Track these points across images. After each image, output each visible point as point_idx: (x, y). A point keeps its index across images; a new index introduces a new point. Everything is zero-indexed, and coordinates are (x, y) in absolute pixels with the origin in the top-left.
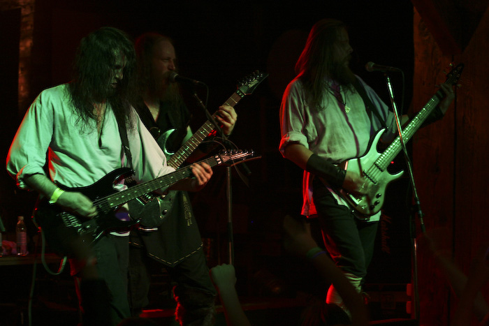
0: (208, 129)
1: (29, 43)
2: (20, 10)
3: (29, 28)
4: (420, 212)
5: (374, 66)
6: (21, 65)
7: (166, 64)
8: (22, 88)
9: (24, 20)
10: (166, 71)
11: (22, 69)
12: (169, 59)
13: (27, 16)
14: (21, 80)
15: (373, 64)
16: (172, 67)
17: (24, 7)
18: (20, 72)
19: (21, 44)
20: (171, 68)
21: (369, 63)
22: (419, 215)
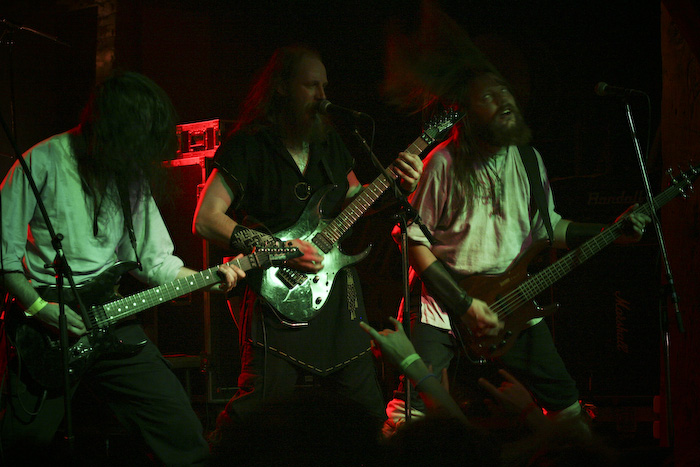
0: (382, 186)
1: (109, 56)
2: (96, 9)
3: (109, 34)
4: (675, 294)
5: (606, 89)
7: (311, 92)
9: (102, 23)
12: (316, 84)
13: (106, 18)
15: (606, 85)
17: (102, 4)
19: (97, 57)
20: (319, 97)
21: (600, 84)
22: (673, 300)
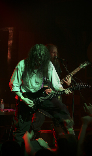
1: (11, 42)
2: (9, 31)
3: (11, 37)
8: (9, 56)
9: (10, 34)
11: (9, 50)
12: (55, 53)
13: (11, 33)
14: (9, 53)
16: (56, 55)
17: (10, 30)
19: (9, 42)
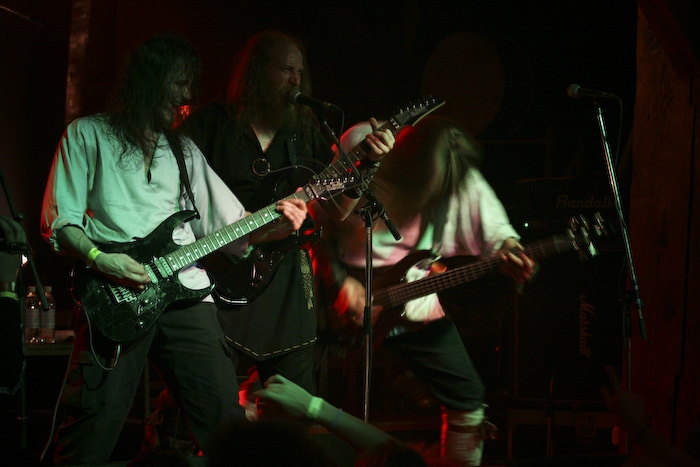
1: (83, 38)
3: (84, 16)
4: (639, 301)
5: (579, 90)
6: (71, 69)
8: (71, 103)
9: (77, 5)
10: (283, 85)
11: (73, 75)
14: (71, 91)
15: (579, 87)
16: (295, 80)
18: (69, 80)
19: (71, 39)
20: (292, 81)
21: (573, 85)
22: (637, 306)
